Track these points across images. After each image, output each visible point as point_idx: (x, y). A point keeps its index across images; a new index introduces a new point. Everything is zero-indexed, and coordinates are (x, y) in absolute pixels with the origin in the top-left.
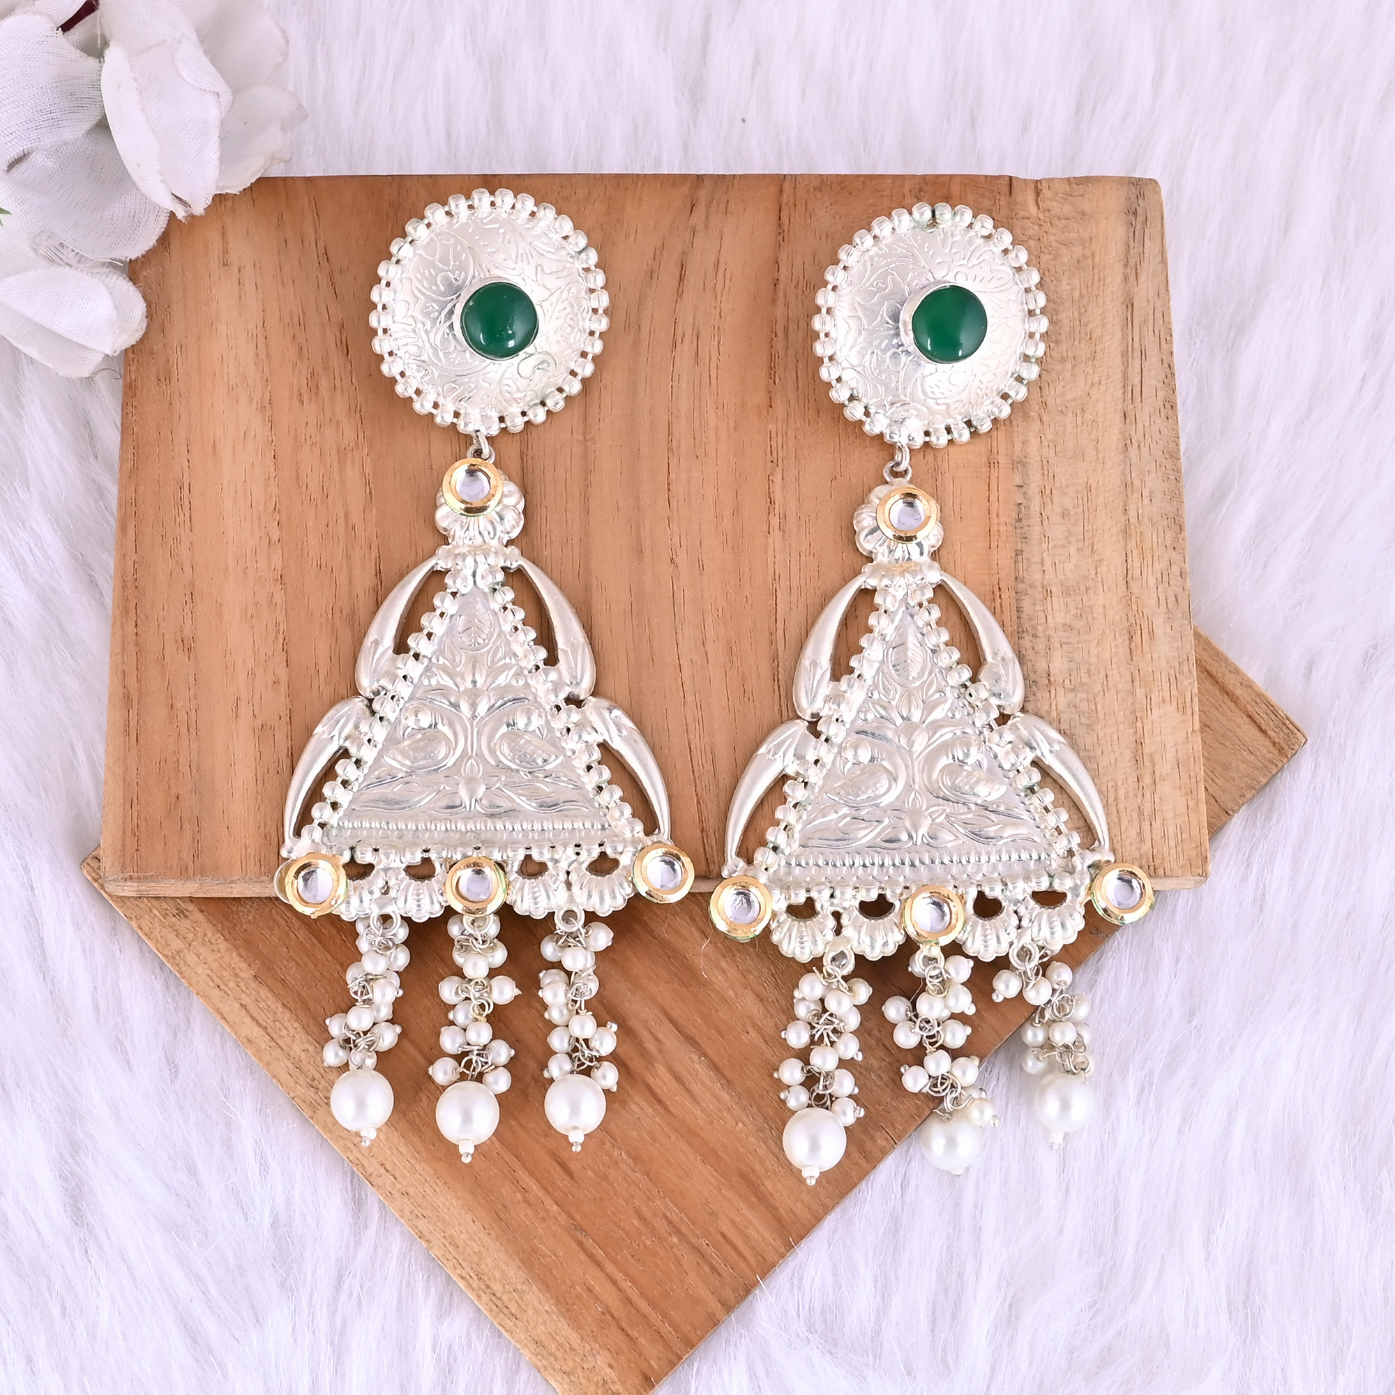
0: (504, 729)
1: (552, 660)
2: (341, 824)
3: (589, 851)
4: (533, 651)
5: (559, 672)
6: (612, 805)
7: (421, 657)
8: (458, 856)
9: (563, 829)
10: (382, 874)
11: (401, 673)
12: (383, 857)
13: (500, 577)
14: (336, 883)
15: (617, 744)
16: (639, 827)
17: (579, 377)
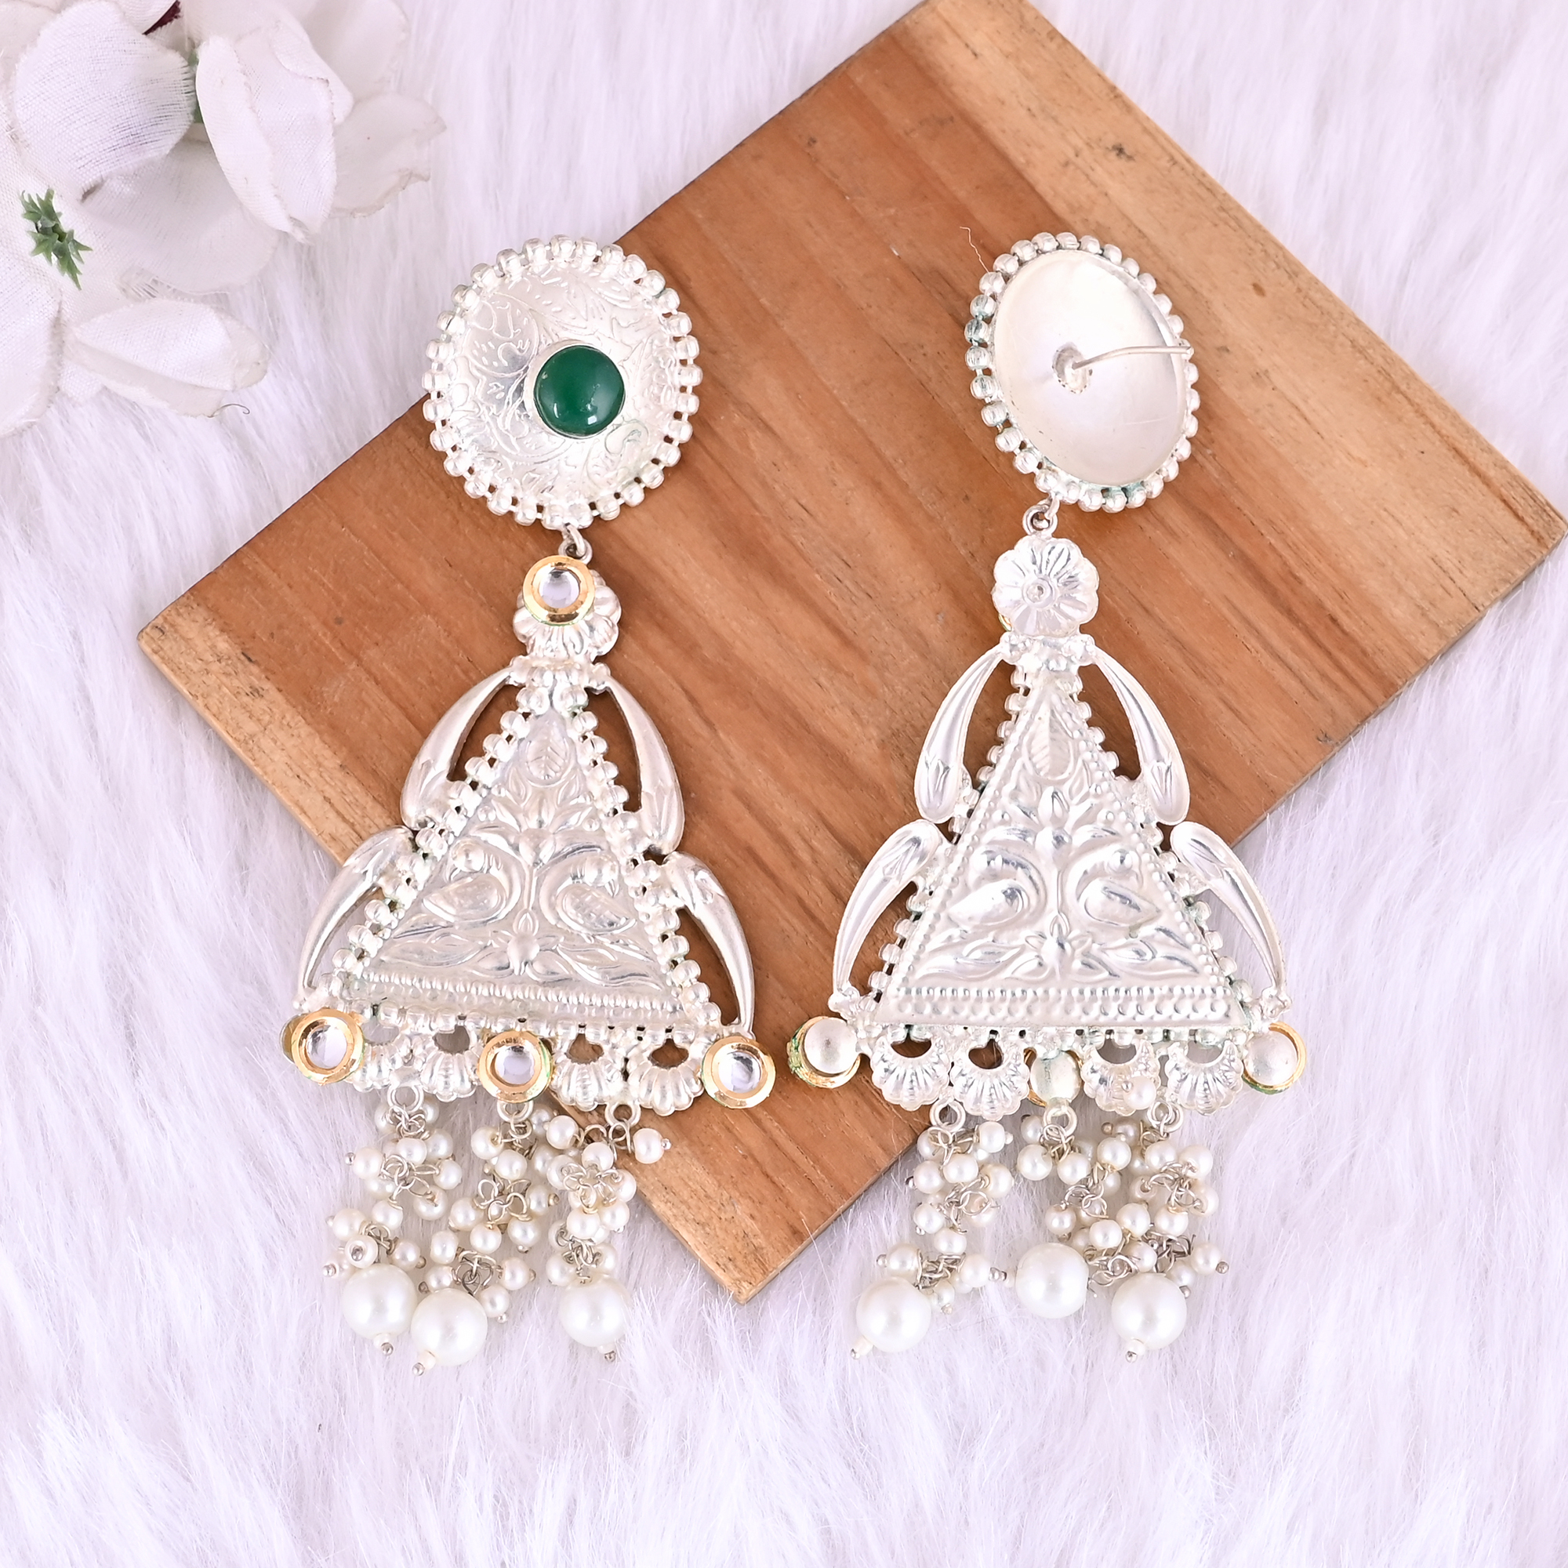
0: (569, 881)
1: (633, 805)
2: (365, 977)
3: (653, 1036)
4: (611, 792)
5: (639, 819)
6: (687, 984)
7: (480, 786)
8: (498, 1028)
9: (627, 1007)
10: (407, 1040)
11: (454, 804)
12: (410, 1021)
13: (583, 699)
14: (350, 1047)
15: (700, 912)
16: (716, 1013)
17: (676, 443)
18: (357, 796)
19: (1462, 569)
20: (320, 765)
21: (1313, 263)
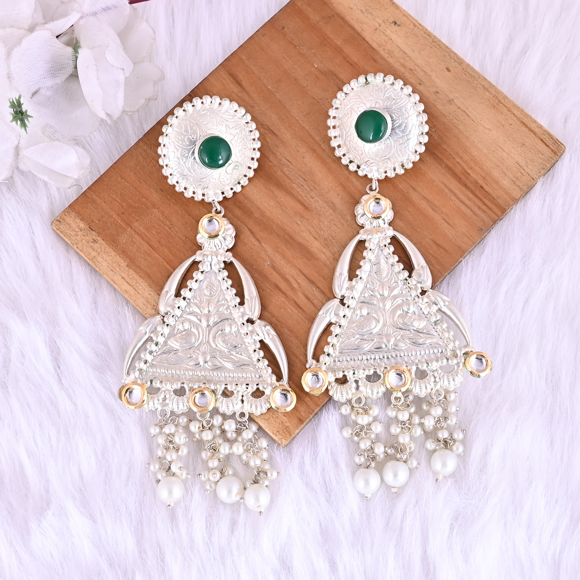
0: (220, 332)
1: (242, 303)
2: (148, 370)
3: (252, 387)
4: (234, 299)
5: (244, 308)
6: (264, 367)
7: (186, 299)
8: (196, 386)
9: (243, 377)
10: (163, 393)
11: (177, 306)
12: (164, 385)
13: (222, 265)
14: (143, 396)
15: (267, 341)
16: (274, 378)
17: (252, 169)
18: (133, 276)
19: (527, 165)
20: (119, 265)
21: (468, 59)
